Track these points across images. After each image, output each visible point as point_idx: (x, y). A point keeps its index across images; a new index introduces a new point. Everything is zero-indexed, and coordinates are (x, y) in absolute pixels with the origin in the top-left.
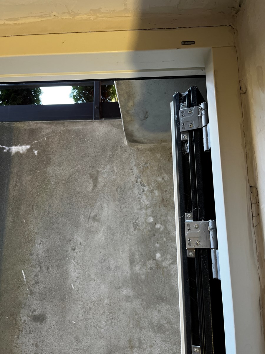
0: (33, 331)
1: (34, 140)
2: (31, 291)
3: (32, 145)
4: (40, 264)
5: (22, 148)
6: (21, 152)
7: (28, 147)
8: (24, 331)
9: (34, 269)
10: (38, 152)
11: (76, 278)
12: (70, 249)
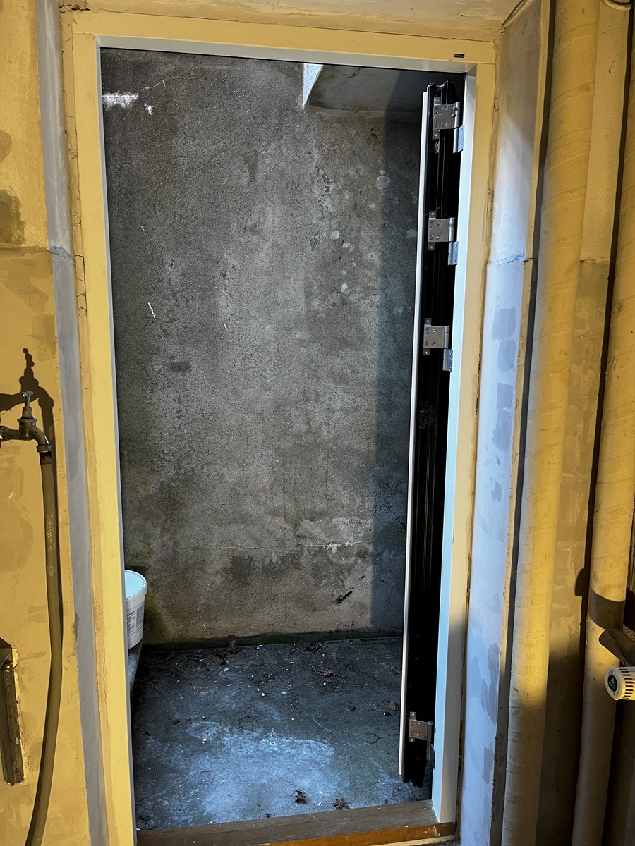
0: (172, 384)
1: (143, 84)
2: (164, 331)
3: (140, 94)
4: (174, 294)
5: (123, 98)
6: (123, 106)
7: (135, 97)
8: (160, 384)
9: (166, 301)
10: (153, 108)
11: (229, 316)
12: (218, 273)
